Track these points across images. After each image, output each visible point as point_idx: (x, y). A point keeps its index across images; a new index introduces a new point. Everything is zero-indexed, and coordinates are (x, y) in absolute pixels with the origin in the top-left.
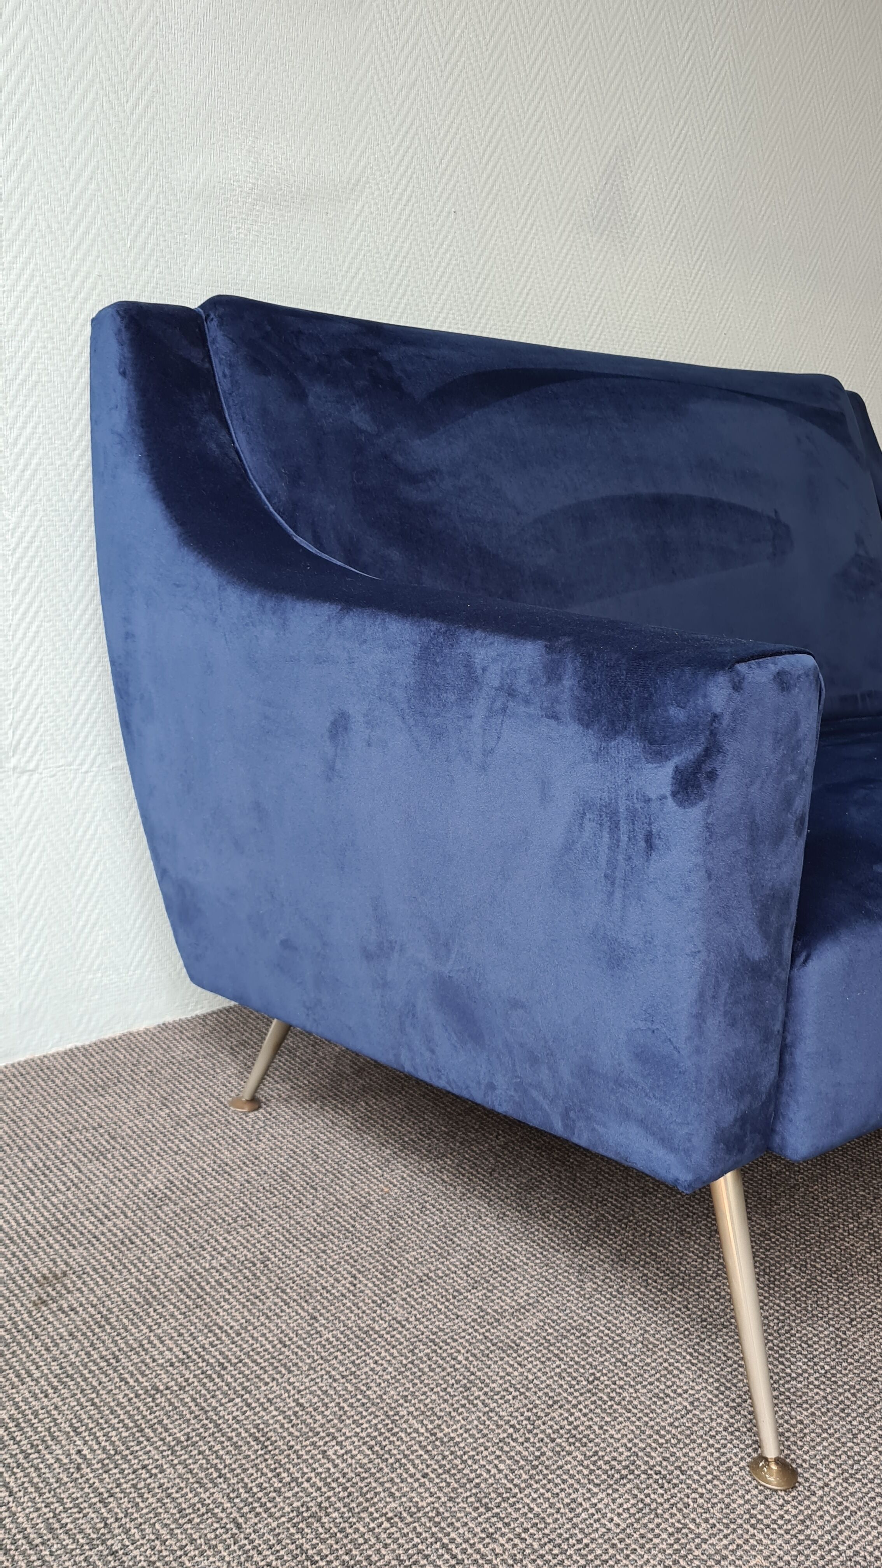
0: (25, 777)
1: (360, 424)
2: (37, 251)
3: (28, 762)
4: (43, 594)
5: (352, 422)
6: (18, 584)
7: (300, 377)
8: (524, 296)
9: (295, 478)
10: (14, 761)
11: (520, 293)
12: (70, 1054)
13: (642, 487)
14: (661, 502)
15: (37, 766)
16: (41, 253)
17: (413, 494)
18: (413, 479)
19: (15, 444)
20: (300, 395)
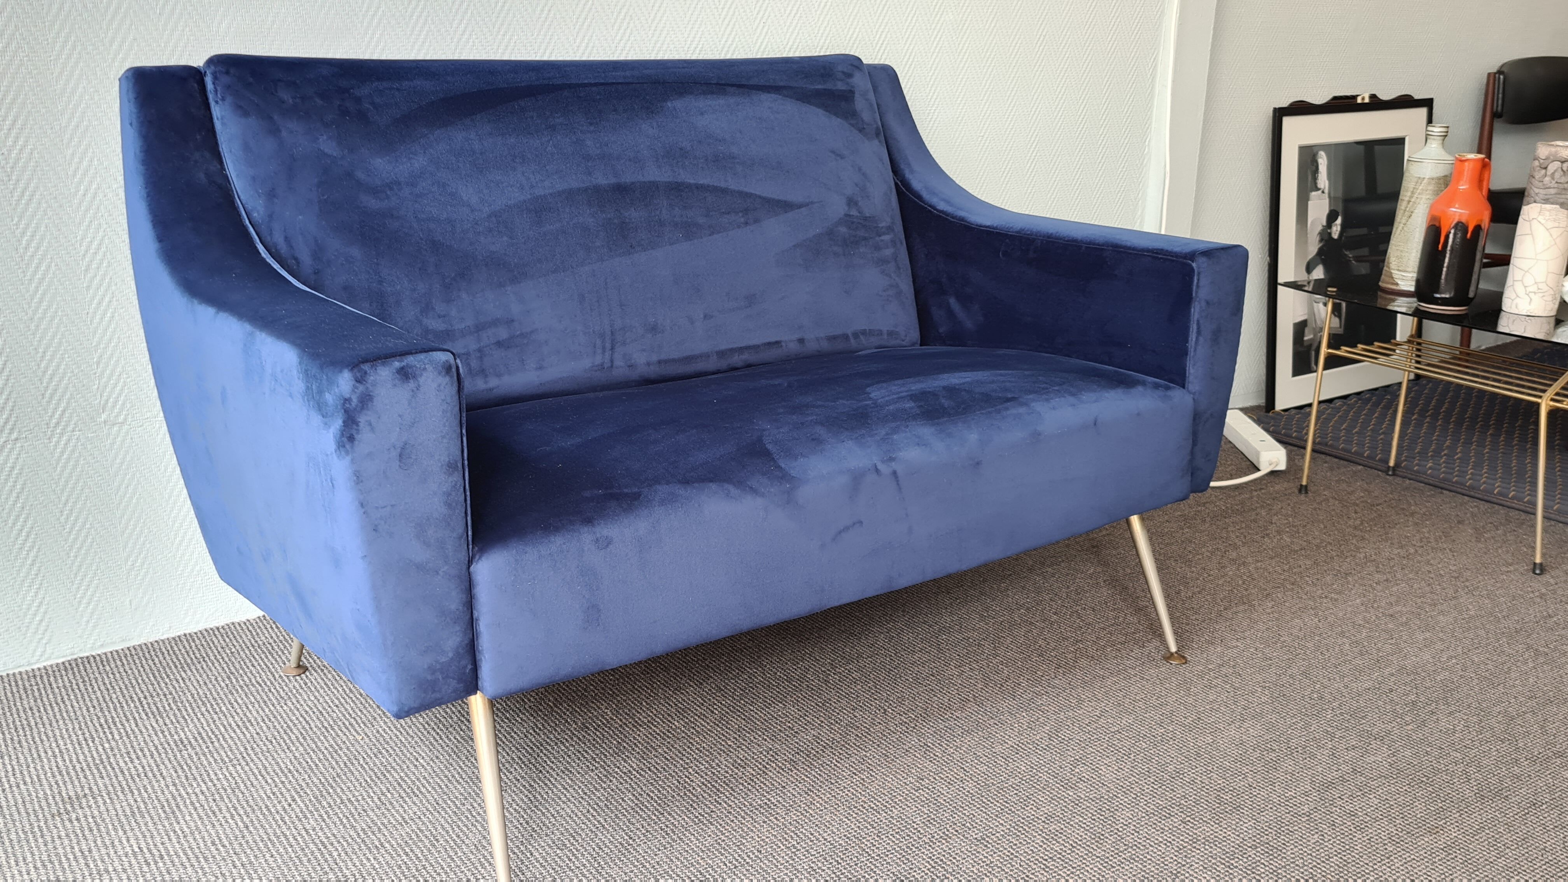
0: (116, 428)
1: (326, 150)
2: (77, 26)
3: (117, 416)
4: (113, 288)
5: (319, 149)
6: (91, 281)
7: (276, 117)
8: (546, 12)
9: (271, 195)
10: (104, 416)
11: (542, 11)
12: (177, 640)
13: (602, 179)
14: (621, 190)
15: (125, 419)
16: (80, 28)
17: (372, 203)
18: (375, 191)
19: (74, 175)
20: (274, 131)
